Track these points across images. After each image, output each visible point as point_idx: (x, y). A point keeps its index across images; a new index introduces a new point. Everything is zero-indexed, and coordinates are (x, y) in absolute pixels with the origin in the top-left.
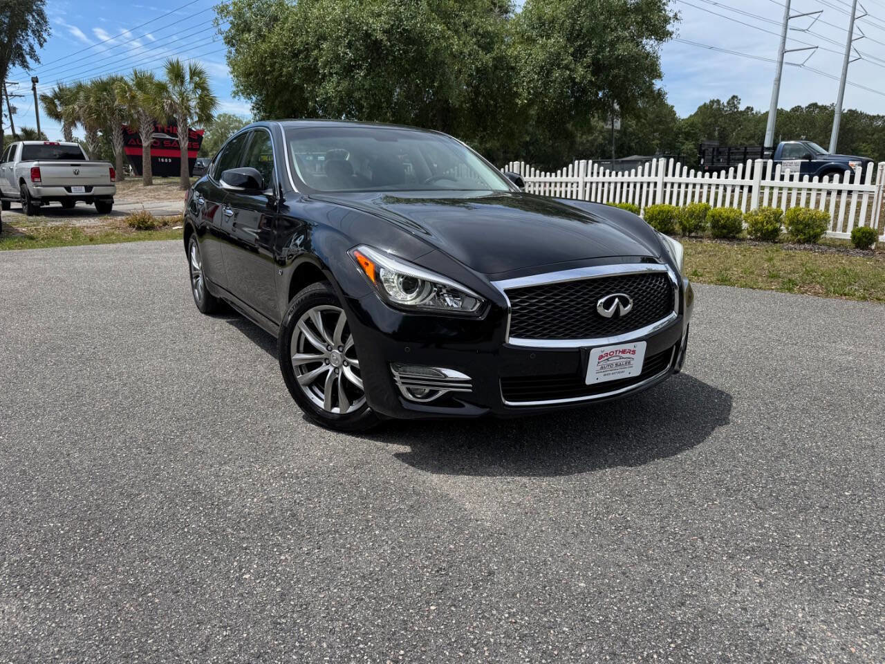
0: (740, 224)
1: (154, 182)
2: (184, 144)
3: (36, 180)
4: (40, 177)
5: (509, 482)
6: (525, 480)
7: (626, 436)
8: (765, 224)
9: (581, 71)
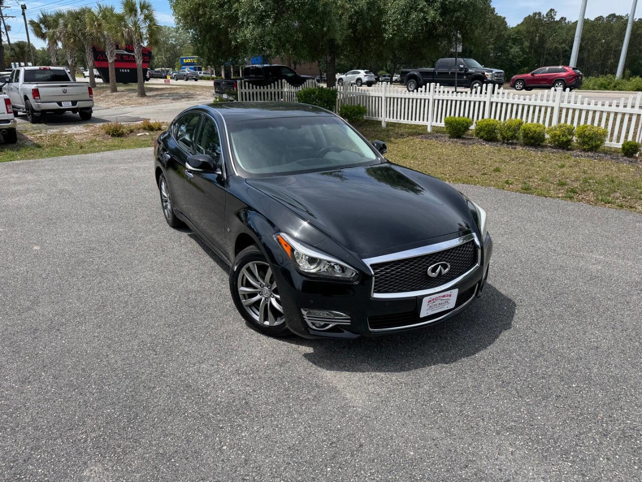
0: (544, 136)
1: (119, 89)
2: (139, 62)
3: (36, 98)
4: (39, 96)
5: (372, 377)
6: (382, 375)
7: (446, 338)
8: (561, 137)
9: (432, 13)
